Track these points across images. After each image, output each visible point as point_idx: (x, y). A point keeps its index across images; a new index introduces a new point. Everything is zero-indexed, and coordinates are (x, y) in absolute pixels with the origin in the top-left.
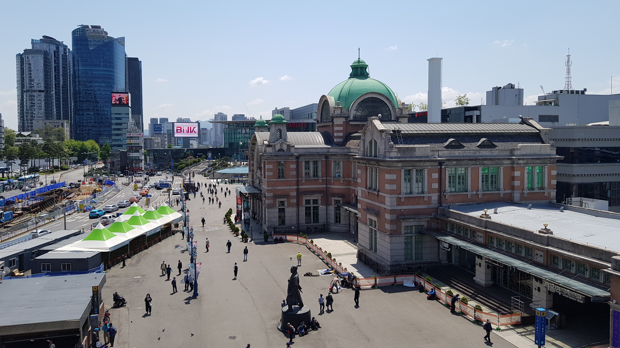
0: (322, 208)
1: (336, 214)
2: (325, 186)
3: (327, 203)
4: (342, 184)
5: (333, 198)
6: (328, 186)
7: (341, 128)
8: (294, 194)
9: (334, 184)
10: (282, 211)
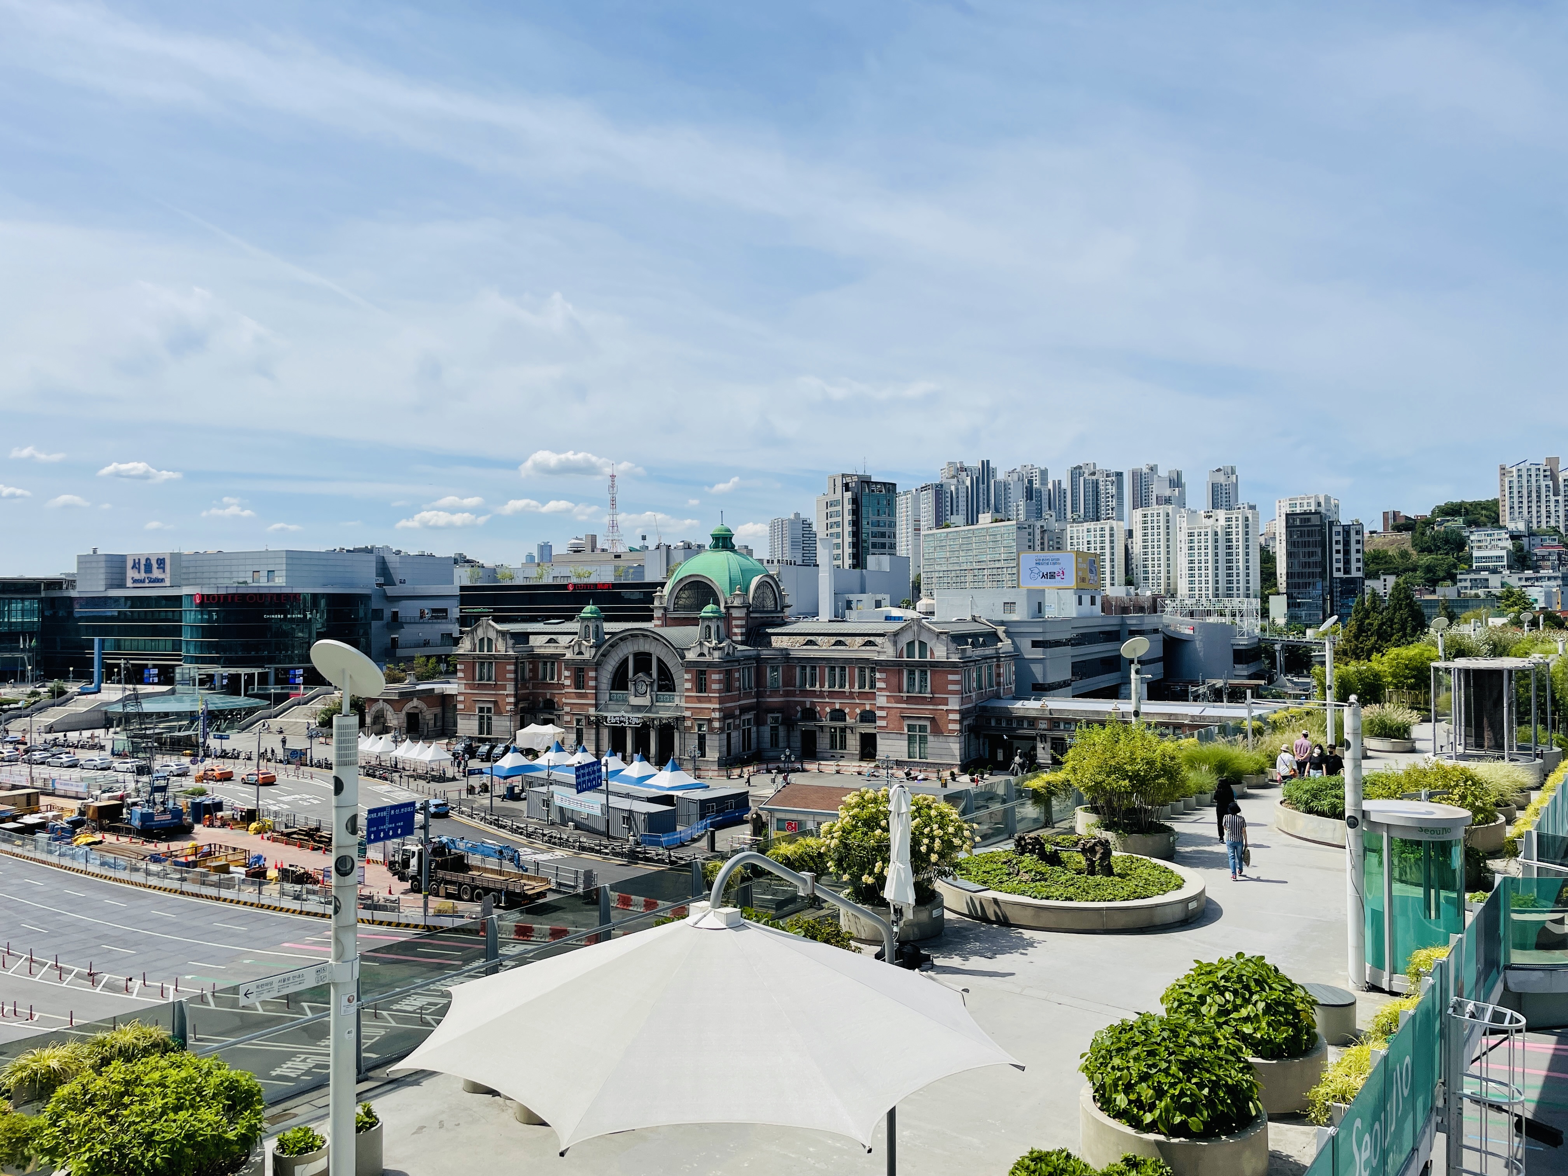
0: (754, 729)
1: (772, 735)
2: (755, 700)
3: (759, 722)
4: (782, 696)
5: (770, 715)
6: (760, 699)
7: (743, 622)
8: (737, 712)
9: (770, 696)
10: (729, 735)
